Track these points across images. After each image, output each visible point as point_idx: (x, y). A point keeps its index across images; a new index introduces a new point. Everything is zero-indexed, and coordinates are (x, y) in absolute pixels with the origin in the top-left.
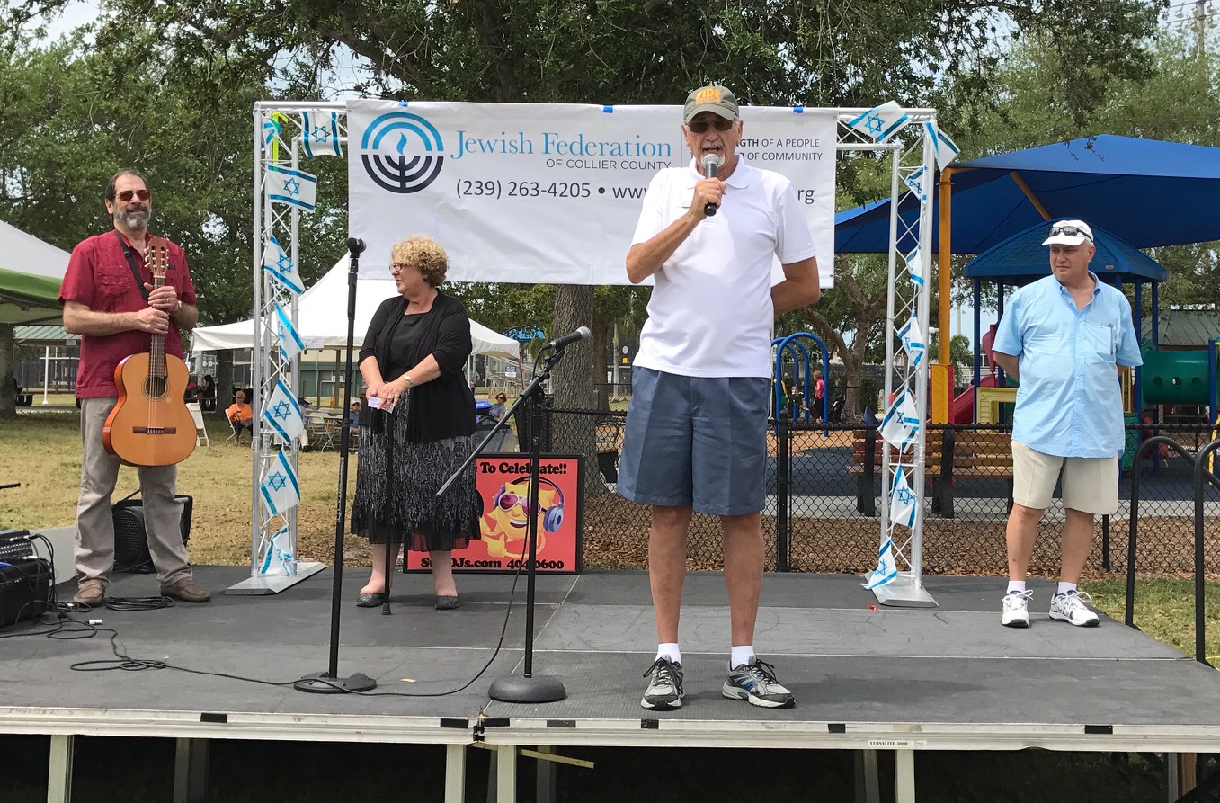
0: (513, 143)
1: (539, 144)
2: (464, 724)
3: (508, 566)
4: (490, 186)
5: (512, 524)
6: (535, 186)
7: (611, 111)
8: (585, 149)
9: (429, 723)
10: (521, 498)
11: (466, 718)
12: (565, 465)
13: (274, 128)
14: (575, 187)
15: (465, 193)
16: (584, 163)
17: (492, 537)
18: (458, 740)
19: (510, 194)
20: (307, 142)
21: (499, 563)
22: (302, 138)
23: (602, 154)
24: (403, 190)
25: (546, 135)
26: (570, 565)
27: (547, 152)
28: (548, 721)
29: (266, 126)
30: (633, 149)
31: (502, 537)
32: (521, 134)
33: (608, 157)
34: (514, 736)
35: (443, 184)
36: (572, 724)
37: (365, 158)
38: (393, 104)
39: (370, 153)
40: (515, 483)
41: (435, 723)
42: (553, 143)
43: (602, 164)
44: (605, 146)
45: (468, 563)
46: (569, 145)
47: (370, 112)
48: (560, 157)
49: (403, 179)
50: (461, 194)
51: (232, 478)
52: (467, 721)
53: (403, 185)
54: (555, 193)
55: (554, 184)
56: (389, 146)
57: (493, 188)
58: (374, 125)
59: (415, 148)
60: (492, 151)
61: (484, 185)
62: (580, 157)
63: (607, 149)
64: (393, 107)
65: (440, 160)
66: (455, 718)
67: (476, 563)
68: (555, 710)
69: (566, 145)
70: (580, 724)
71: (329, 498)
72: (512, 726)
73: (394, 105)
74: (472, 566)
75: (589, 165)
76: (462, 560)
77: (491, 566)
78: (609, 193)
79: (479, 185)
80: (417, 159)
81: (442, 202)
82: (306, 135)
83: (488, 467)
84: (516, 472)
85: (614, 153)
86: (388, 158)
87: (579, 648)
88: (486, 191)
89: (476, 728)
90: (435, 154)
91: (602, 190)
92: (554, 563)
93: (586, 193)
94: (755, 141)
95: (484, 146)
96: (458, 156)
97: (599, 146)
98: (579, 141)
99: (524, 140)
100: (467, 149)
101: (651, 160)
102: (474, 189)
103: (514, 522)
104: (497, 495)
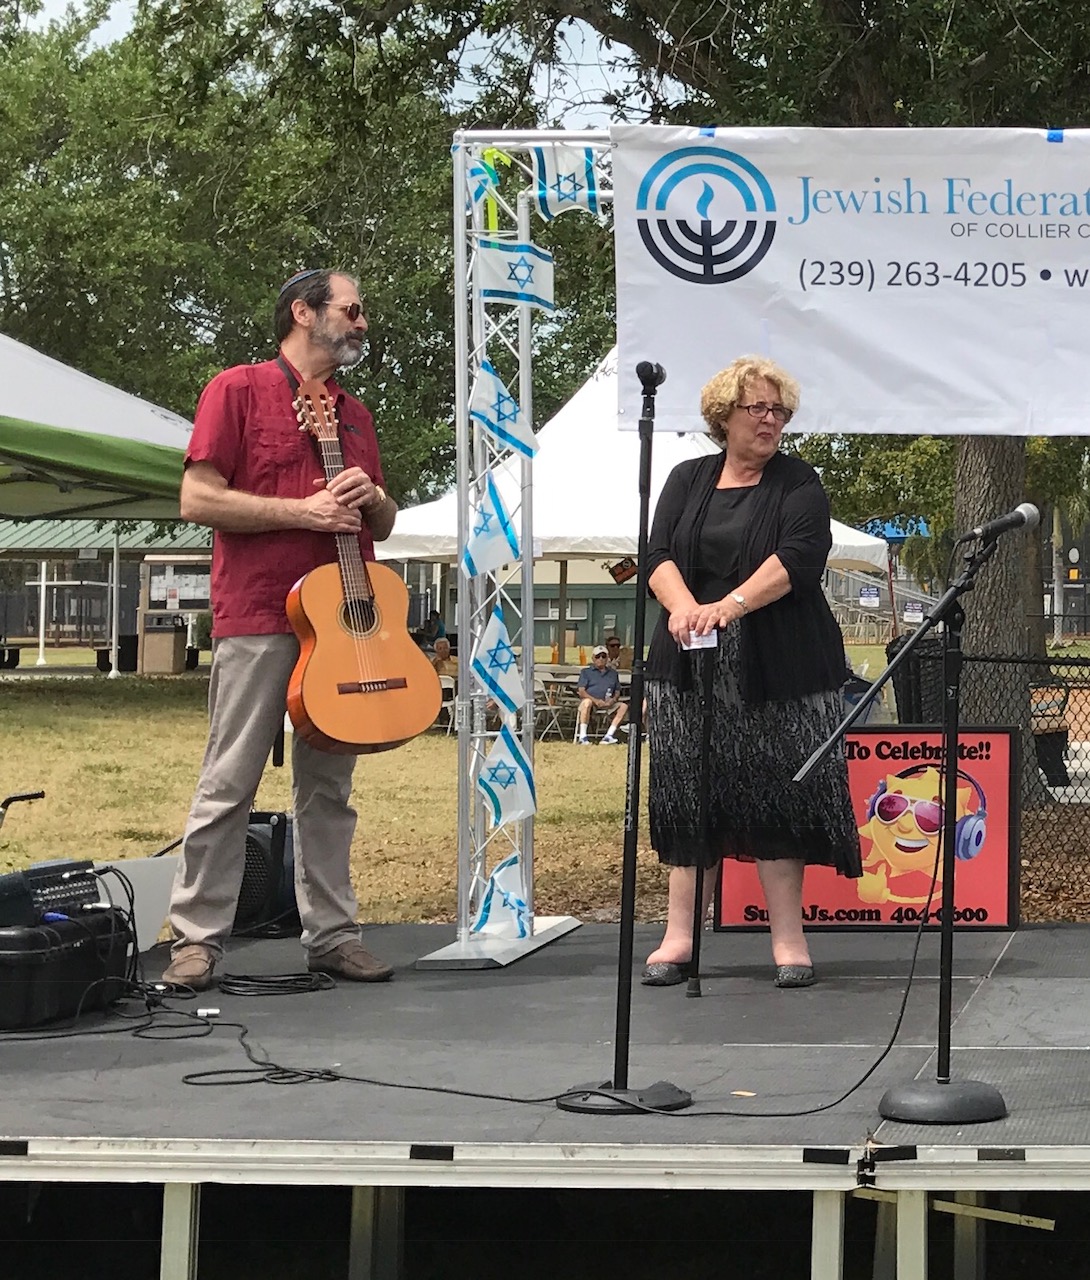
0: (894, 196)
1: (938, 197)
2: (841, 1158)
3: (893, 918)
4: (856, 269)
5: (897, 845)
6: (932, 268)
7: (1060, 139)
8: (1016, 205)
9: (785, 1157)
10: (913, 802)
11: (846, 1148)
12: (988, 745)
13: (487, 176)
14: (1000, 270)
15: (813, 283)
16: (1015, 230)
18: (832, 1183)
19: (890, 283)
20: (543, 200)
21: (878, 912)
22: (535, 193)
23: (1045, 212)
24: (708, 278)
25: (951, 182)
26: (998, 916)
27: (951, 210)
28: (979, 1151)
29: (473, 173)
31: (882, 870)
32: (908, 180)
33: (1055, 218)
34: (925, 1176)
35: (776, 267)
36: (1019, 1155)
37: (643, 225)
38: (690, 132)
39: (652, 217)
40: (903, 776)
41: (794, 1157)
42: (962, 195)
43: (1046, 230)
44: (1050, 199)
45: (824, 915)
46: (989, 198)
47: (650, 146)
48: (973, 218)
49: (708, 260)
50: (807, 283)
51: (386, 787)
52: (847, 1153)
53: (708, 269)
54: (966, 279)
55: (965, 264)
56: (683, 204)
57: (862, 274)
58: (657, 169)
59: (727, 207)
60: (858, 209)
61: (846, 268)
62: (1008, 219)
63: (1054, 205)
64: (690, 137)
65: (771, 227)
66: (827, 1147)
67: (837, 913)
68: (990, 1134)
69: (984, 198)
70: (1031, 1156)
71: (561, 819)
72: (920, 1159)
73: (690, 134)
74: (831, 918)
75: (1023, 231)
76: (814, 908)
77: (863, 919)
78: (1058, 279)
79: (837, 267)
80: (731, 225)
81: (775, 298)
82: (541, 188)
83: (856, 750)
84: (905, 757)
85: (1066, 211)
86: (683, 225)
87: (1020, 1043)
88: (848, 278)
89: (862, 1164)
90: (762, 217)
91: (1046, 275)
92: (970, 911)
93: (1019, 279)
95: (845, 202)
96: (802, 218)
97: (1040, 199)
98: (1006, 192)
99: (912, 191)
100: (816, 206)
102: (828, 277)
103: (903, 843)
104: (873, 796)
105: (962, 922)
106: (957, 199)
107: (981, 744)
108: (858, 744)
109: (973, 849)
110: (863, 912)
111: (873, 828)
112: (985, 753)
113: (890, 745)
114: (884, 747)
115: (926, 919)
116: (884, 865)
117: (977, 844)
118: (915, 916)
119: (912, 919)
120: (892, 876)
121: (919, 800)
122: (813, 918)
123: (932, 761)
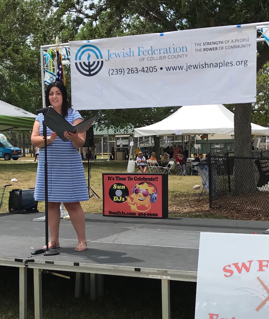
0: (127, 53)
1: (136, 53)
3: (138, 215)
4: (120, 70)
5: (139, 199)
8: (153, 52)
10: (142, 190)
12: (158, 177)
14: (151, 68)
16: (154, 58)
17: (132, 204)
19: (128, 73)
23: (160, 53)
24: (90, 75)
25: (139, 48)
26: (160, 215)
27: (139, 55)
30: (172, 50)
32: (130, 49)
33: (162, 55)
35: (104, 72)
37: (76, 64)
39: (78, 62)
40: (139, 184)
43: (161, 58)
47: (78, 46)
48: (144, 56)
49: (90, 71)
50: (110, 75)
53: (90, 73)
54: (144, 71)
55: (143, 68)
56: (84, 59)
57: (122, 71)
58: (79, 51)
59: (93, 59)
60: (119, 57)
61: (118, 70)
62: (151, 56)
63: (162, 51)
65: (102, 62)
67: (127, 213)
69: (146, 51)
73: (85, 42)
74: (126, 214)
75: (156, 59)
76: (122, 212)
77: (132, 215)
78: (164, 69)
79: (116, 70)
80: (94, 62)
81: (104, 78)
84: (140, 180)
85: (165, 53)
86: (84, 63)
88: (119, 73)
90: (100, 60)
91: (161, 69)
92: (154, 214)
93: (156, 70)
94: (222, 42)
95: (117, 55)
96: (108, 60)
97: (159, 50)
98: (151, 49)
99: (131, 51)
100: (111, 57)
101: (180, 54)
102: (115, 73)
103: (140, 199)
104: (133, 189)
105: (152, 216)
106: (140, 52)
107: (156, 177)
108: (130, 177)
109: (155, 201)
110: (132, 213)
111: (134, 195)
112: (157, 179)
113: (136, 177)
114: (135, 178)
115: (145, 215)
117: (155, 199)
118: (143, 215)
119: (142, 215)
120: (138, 206)
121: (143, 190)
122: (122, 214)
123: (146, 181)
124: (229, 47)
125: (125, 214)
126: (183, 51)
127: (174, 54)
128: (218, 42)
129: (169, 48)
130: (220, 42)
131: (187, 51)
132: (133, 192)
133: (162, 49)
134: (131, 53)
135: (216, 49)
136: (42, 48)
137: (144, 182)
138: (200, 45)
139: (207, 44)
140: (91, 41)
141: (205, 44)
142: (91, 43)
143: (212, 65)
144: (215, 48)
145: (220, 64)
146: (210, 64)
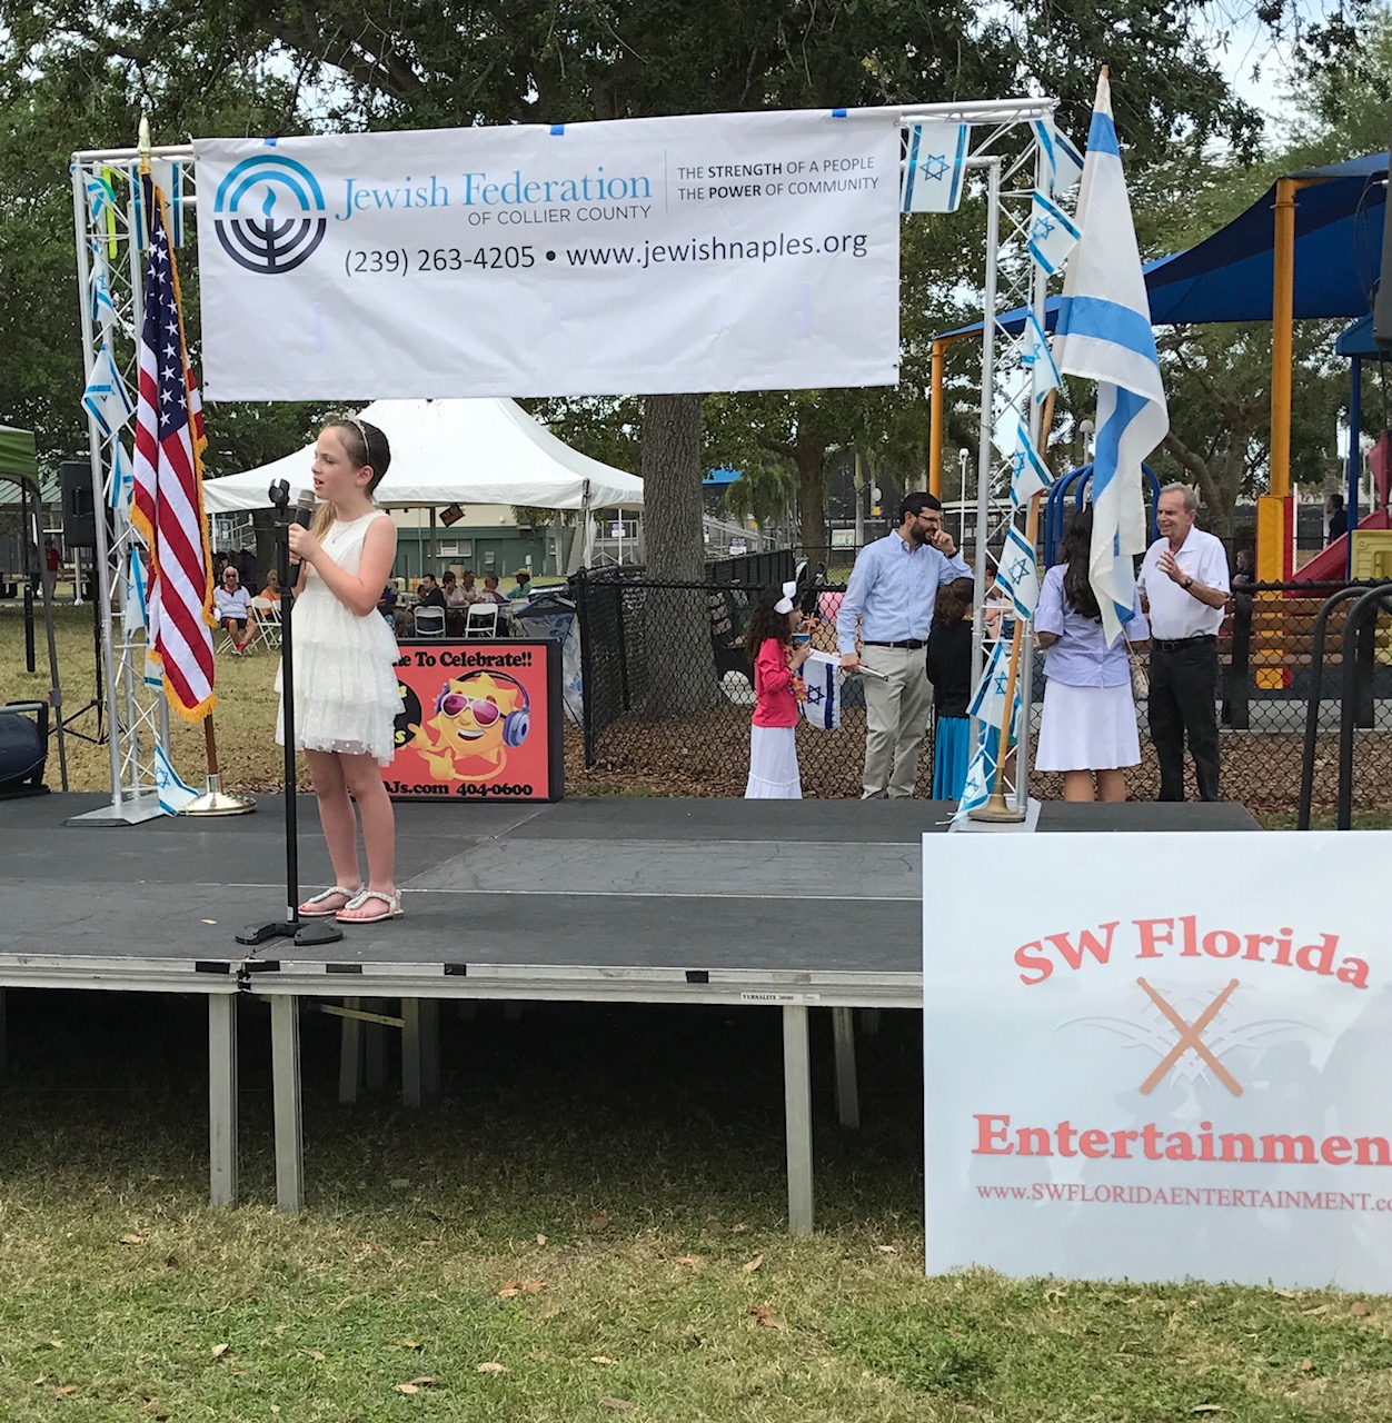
0: (421, 192)
1: (458, 190)
2: (224, 969)
4: (392, 257)
5: (460, 735)
6: (454, 254)
7: (561, 133)
8: (522, 194)
9: (182, 967)
10: (471, 700)
11: (226, 961)
12: (529, 655)
13: (103, 190)
14: (512, 252)
15: (357, 270)
16: (523, 217)
17: (436, 753)
18: (221, 988)
19: (420, 269)
21: (446, 787)
23: (548, 199)
24: (273, 269)
25: (469, 177)
26: (541, 791)
27: (469, 202)
29: (90, 188)
30: (594, 190)
31: (448, 753)
32: (434, 178)
33: (557, 204)
34: (287, 984)
35: (329, 256)
36: (358, 969)
37: (219, 224)
38: (257, 143)
39: (226, 217)
40: (462, 679)
41: (189, 967)
42: (477, 188)
43: (550, 215)
44: (553, 187)
45: (404, 788)
46: (500, 189)
47: (225, 157)
48: (488, 208)
49: (271, 253)
50: (352, 270)
52: (228, 965)
53: (272, 261)
54: (484, 263)
55: (482, 249)
56: (251, 206)
57: (397, 261)
58: (231, 177)
59: (287, 208)
60: (391, 205)
61: (384, 257)
62: (517, 207)
63: (556, 192)
64: (256, 147)
65: (322, 223)
67: (415, 788)
69: (497, 189)
70: (367, 969)
72: (285, 971)
73: (258, 145)
74: (411, 791)
75: (530, 217)
76: (397, 783)
77: (435, 792)
78: (562, 259)
79: (377, 256)
80: (290, 222)
81: (325, 285)
83: (425, 658)
84: (464, 665)
85: (566, 197)
86: (250, 223)
88: (387, 266)
89: (241, 974)
90: (315, 215)
91: (551, 256)
92: (519, 787)
93: (529, 261)
94: (777, 166)
95: (380, 198)
96: (346, 215)
97: (544, 187)
98: (515, 183)
99: (437, 187)
100: (357, 205)
101: (622, 204)
102: (370, 264)
103: (464, 733)
104: (439, 696)
105: (512, 795)
106: (473, 192)
107: (524, 654)
108: (425, 654)
109: (520, 739)
110: (435, 787)
111: (440, 721)
112: (527, 661)
113: (450, 655)
114: (446, 657)
115: (484, 793)
116: (449, 750)
117: (523, 733)
118: (475, 791)
119: (473, 793)
120: (457, 758)
121: (476, 699)
122: (397, 791)
123: (485, 667)
124: (802, 188)
125: (406, 791)
126: (634, 196)
127: (601, 204)
128: (764, 168)
129: (585, 181)
130: (771, 168)
131: (647, 195)
132: (436, 708)
133: (556, 183)
134: (437, 193)
135: (757, 190)
136: (78, 161)
137: (480, 672)
138: (697, 172)
139: (723, 170)
140: (280, 141)
141: (716, 171)
142: (282, 148)
143: (737, 248)
144: (751, 189)
145: (767, 247)
146: (732, 246)
